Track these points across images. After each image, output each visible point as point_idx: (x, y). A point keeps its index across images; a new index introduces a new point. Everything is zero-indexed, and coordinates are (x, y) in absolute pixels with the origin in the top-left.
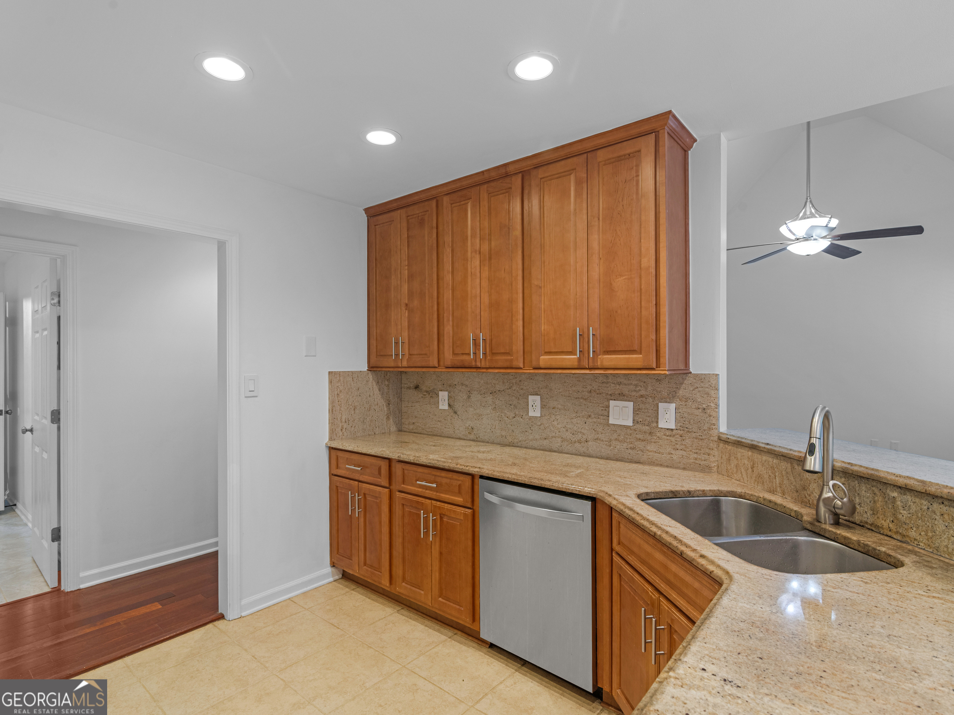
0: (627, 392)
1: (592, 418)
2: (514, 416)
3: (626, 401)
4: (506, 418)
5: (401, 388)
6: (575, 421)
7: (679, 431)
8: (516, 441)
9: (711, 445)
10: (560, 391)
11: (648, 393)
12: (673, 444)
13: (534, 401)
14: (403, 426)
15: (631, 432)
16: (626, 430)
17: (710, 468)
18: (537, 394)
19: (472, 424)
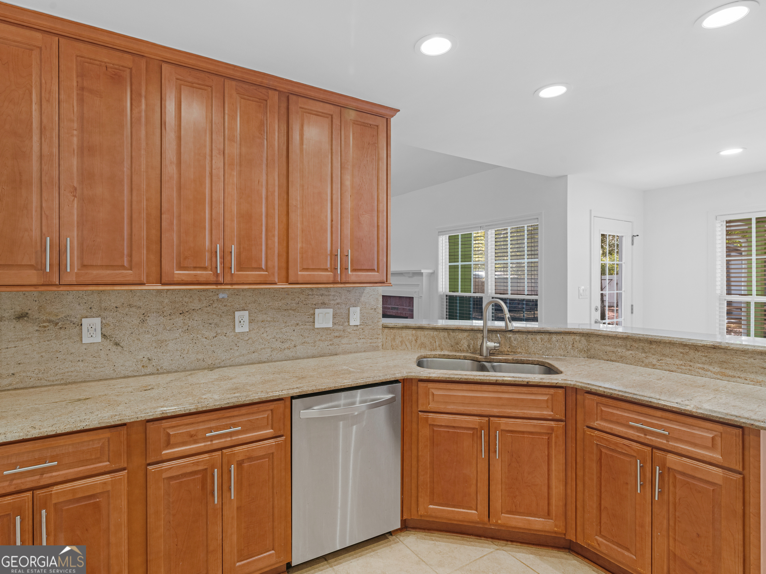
0: (327, 302)
1: (300, 326)
2: (215, 335)
3: (327, 308)
4: (205, 340)
6: (284, 330)
7: (361, 326)
8: (217, 361)
9: (379, 332)
10: (270, 304)
11: (342, 301)
12: (358, 335)
13: (242, 317)
15: (330, 332)
16: (327, 331)
17: (378, 347)
18: (244, 310)
19: (149, 355)
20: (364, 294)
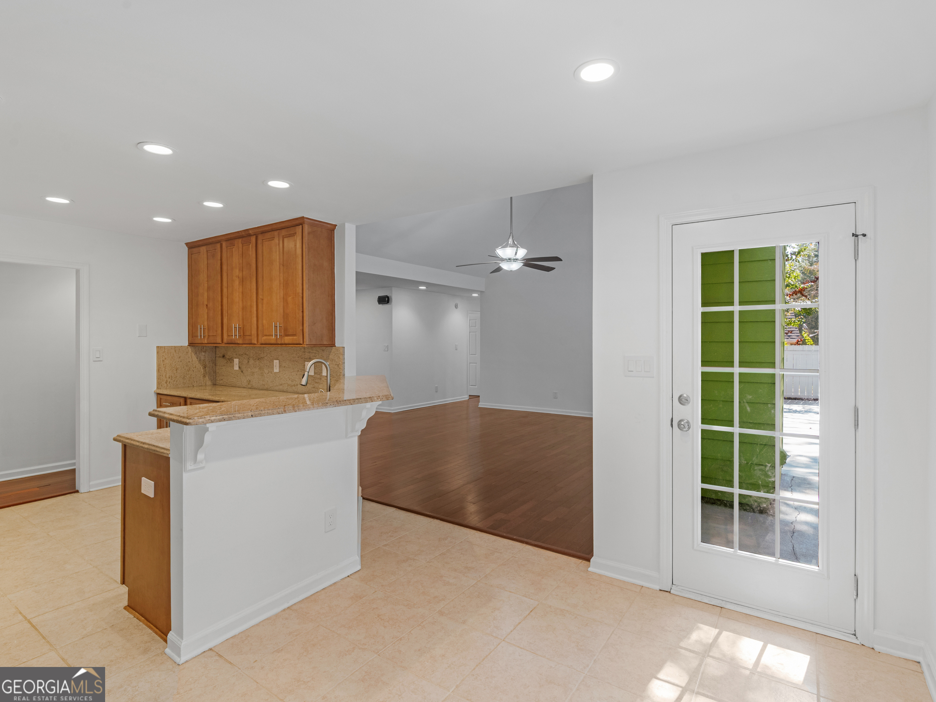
0: (312, 357)
2: (268, 372)
4: (264, 374)
5: (216, 357)
6: (292, 374)
10: (287, 357)
13: (276, 363)
14: (217, 382)
15: (313, 379)
18: (278, 359)
19: (250, 379)
20: (331, 353)
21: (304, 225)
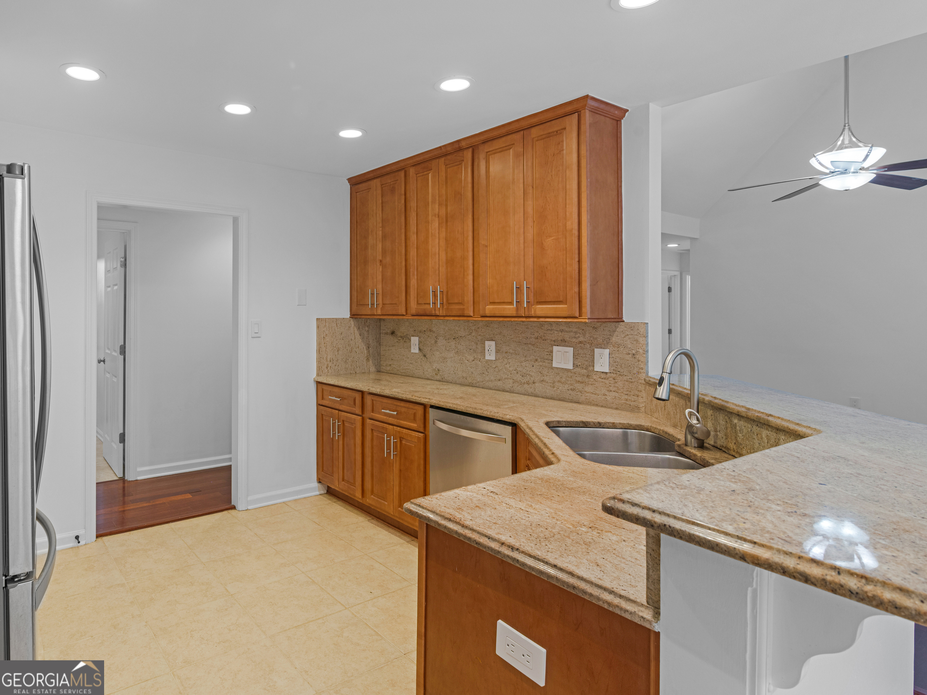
0: (568, 339)
1: (539, 362)
2: (473, 359)
3: (567, 346)
4: (467, 362)
5: (380, 334)
6: (524, 364)
7: (612, 375)
8: (474, 382)
9: (640, 387)
10: (512, 337)
11: (586, 340)
12: (607, 386)
13: (490, 346)
14: (381, 368)
15: (571, 374)
16: (567, 373)
17: (638, 408)
18: (492, 340)
19: (438, 366)
20: (616, 333)
21: (582, 111)
